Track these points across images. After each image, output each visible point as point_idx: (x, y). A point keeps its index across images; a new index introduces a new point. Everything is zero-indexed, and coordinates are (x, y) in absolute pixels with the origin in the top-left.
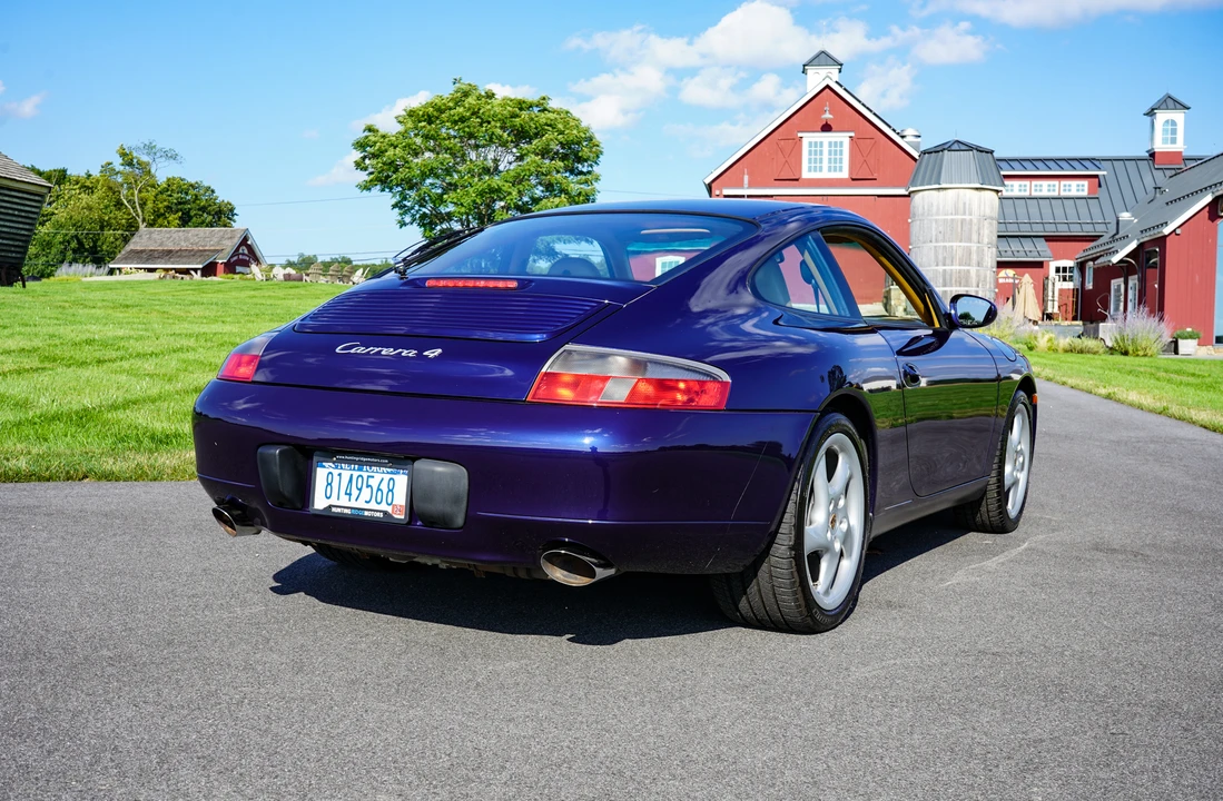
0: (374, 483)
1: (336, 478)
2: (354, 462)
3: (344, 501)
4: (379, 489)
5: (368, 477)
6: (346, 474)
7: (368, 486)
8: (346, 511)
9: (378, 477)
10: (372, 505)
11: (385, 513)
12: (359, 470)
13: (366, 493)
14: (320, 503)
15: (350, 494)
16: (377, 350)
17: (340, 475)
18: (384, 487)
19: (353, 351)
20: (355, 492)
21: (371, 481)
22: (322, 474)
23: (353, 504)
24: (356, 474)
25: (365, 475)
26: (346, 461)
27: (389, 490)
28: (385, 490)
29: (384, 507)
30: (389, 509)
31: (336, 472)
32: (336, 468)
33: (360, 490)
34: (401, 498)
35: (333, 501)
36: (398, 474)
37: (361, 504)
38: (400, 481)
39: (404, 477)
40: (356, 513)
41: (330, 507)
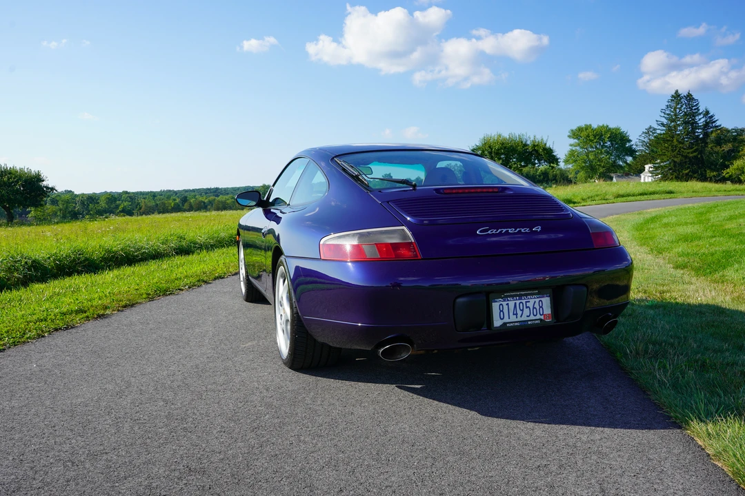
0: (530, 305)
1: (505, 307)
2: (516, 296)
3: (513, 318)
4: (534, 308)
5: (526, 302)
6: (512, 304)
7: (527, 307)
8: (516, 324)
9: (532, 301)
10: (532, 317)
11: (541, 320)
12: (519, 299)
13: (526, 312)
14: (497, 323)
15: (517, 314)
16: (504, 230)
17: (507, 304)
18: (537, 306)
19: (489, 232)
20: (519, 313)
21: (528, 304)
22: (495, 306)
23: (520, 319)
24: (518, 302)
25: (524, 301)
26: (510, 296)
27: (540, 307)
28: (538, 308)
29: (538, 317)
30: (542, 317)
31: (504, 303)
32: (504, 301)
33: (522, 310)
34: (548, 310)
35: (507, 320)
36: (543, 297)
37: (524, 318)
38: (546, 301)
39: (548, 299)
40: (523, 323)
41: (505, 324)
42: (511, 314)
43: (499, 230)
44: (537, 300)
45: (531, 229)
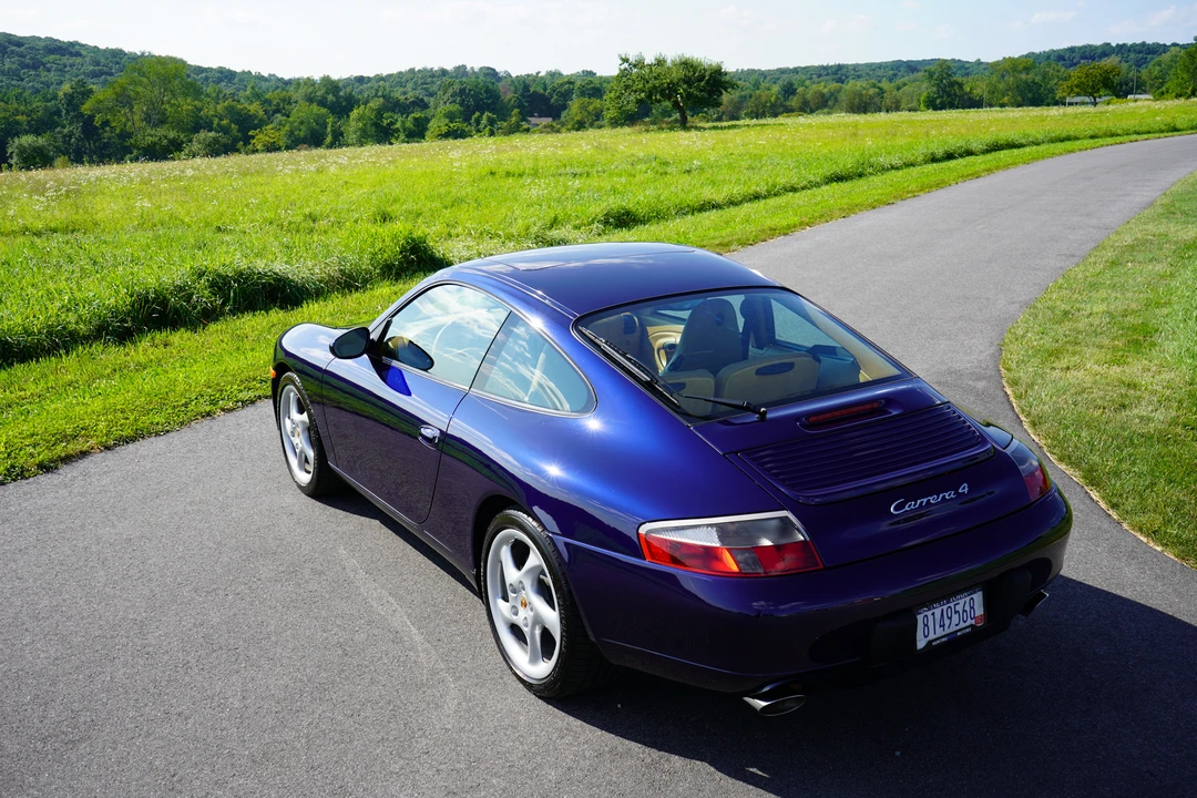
0: (959, 608)
1: (931, 618)
2: (943, 598)
3: (940, 632)
4: (964, 611)
5: (955, 605)
6: (938, 612)
7: (956, 612)
8: (943, 639)
9: (962, 602)
10: (962, 625)
11: (971, 626)
12: (947, 603)
13: (955, 618)
14: (921, 644)
15: (944, 626)
16: (925, 500)
17: (933, 614)
18: (967, 608)
19: (907, 508)
20: (947, 622)
21: (958, 608)
22: (920, 620)
23: (947, 631)
24: (945, 607)
25: (952, 605)
26: (936, 602)
27: (971, 608)
28: (968, 611)
29: (969, 622)
30: (973, 622)
31: (929, 613)
32: (930, 610)
33: (950, 618)
34: (979, 611)
35: (932, 636)
36: (975, 592)
37: (953, 628)
38: (978, 597)
39: (980, 593)
40: (951, 637)
41: (930, 642)
42: (937, 626)
43: (919, 502)
44: (968, 599)
45: (957, 493)
